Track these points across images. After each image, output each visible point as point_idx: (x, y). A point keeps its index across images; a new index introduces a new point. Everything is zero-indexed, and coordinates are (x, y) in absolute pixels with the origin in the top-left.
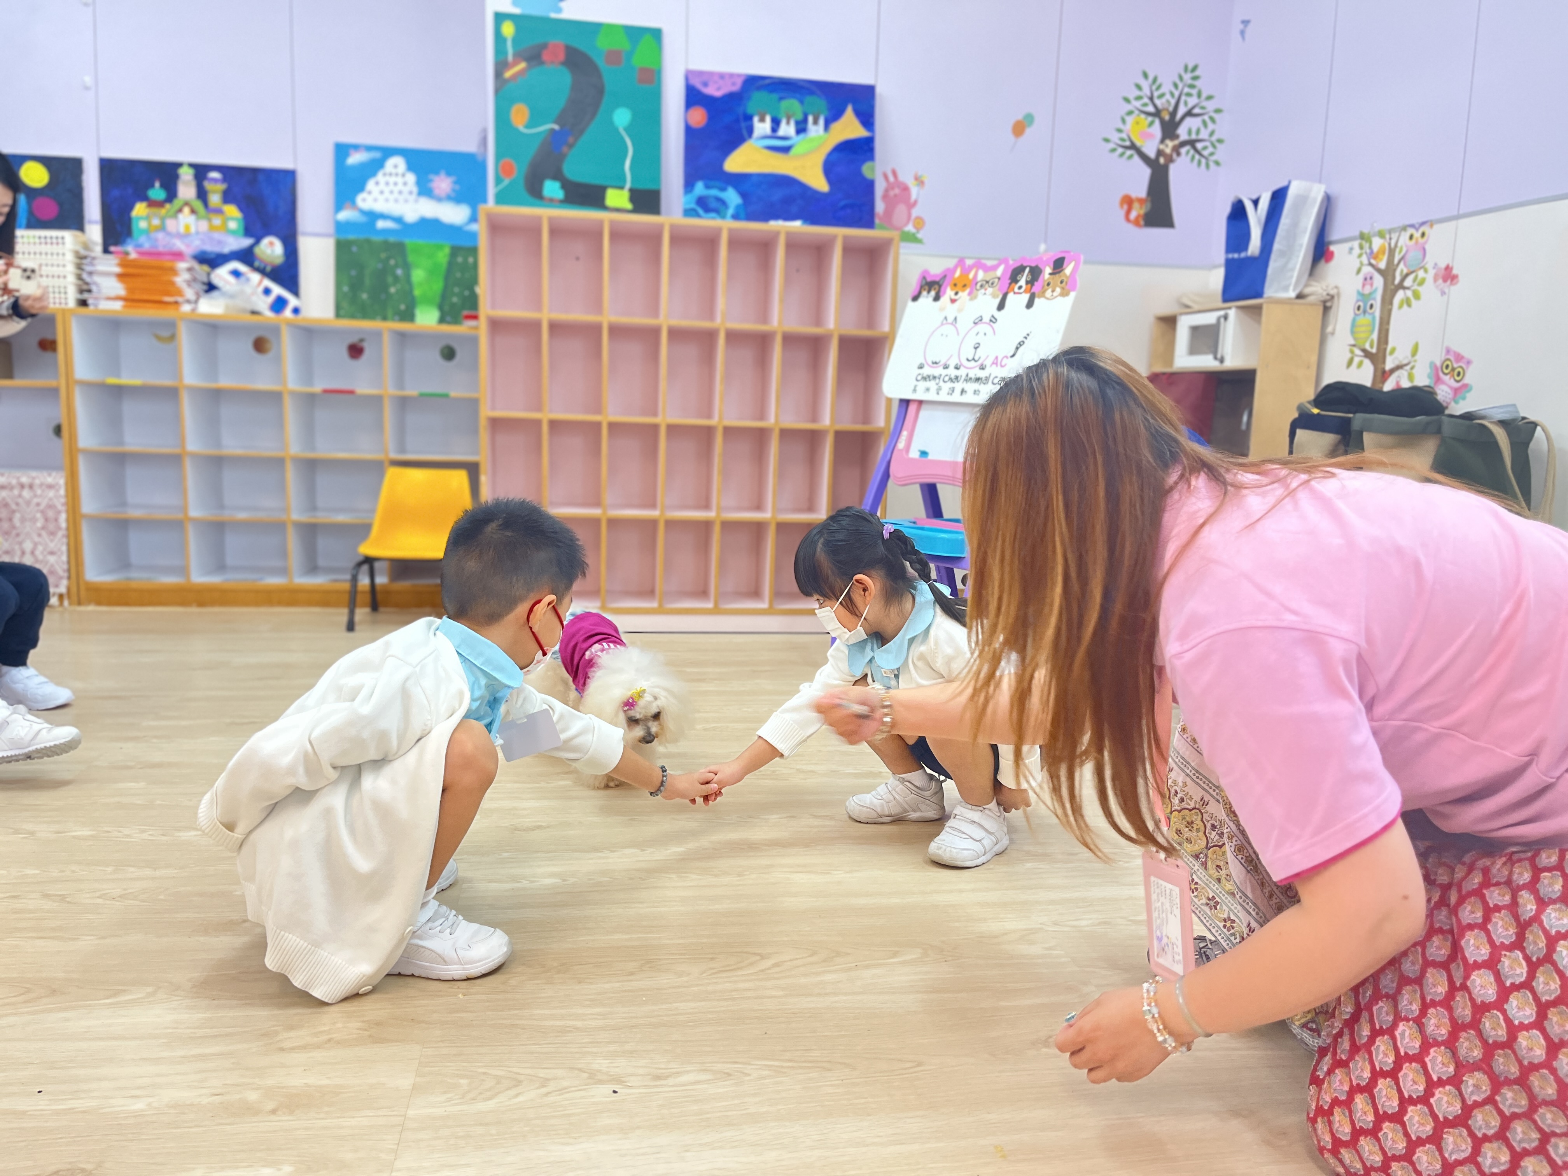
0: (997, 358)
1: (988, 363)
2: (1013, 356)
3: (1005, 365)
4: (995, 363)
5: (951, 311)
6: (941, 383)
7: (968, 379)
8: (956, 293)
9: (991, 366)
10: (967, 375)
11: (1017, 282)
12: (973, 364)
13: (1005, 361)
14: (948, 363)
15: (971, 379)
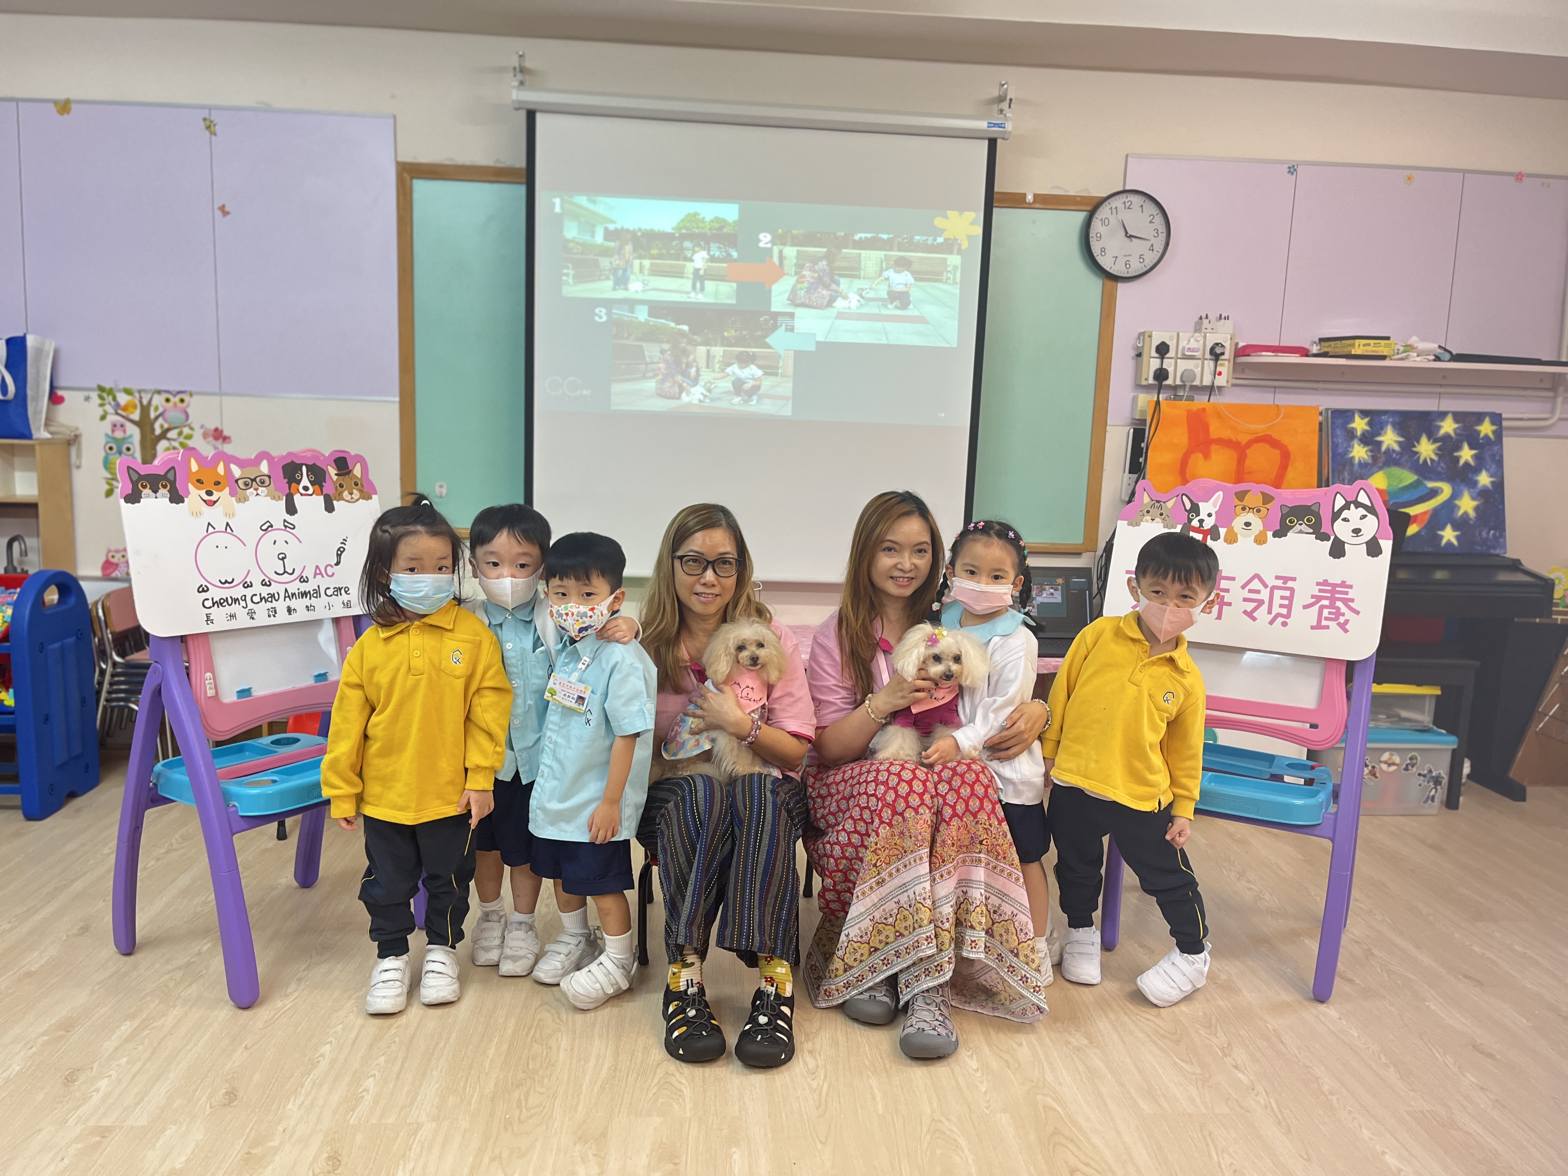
0: (317, 567)
1: (309, 573)
2: (338, 563)
3: (333, 574)
4: (317, 572)
5: (216, 515)
6: (251, 605)
7: (289, 596)
8: (209, 493)
9: (315, 577)
10: (286, 591)
11: (298, 482)
12: (286, 577)
13: (330, 571)
14: (248, 580)
15: (293, 594)
